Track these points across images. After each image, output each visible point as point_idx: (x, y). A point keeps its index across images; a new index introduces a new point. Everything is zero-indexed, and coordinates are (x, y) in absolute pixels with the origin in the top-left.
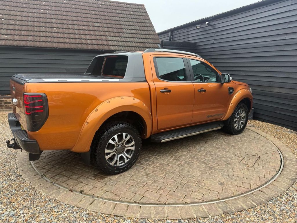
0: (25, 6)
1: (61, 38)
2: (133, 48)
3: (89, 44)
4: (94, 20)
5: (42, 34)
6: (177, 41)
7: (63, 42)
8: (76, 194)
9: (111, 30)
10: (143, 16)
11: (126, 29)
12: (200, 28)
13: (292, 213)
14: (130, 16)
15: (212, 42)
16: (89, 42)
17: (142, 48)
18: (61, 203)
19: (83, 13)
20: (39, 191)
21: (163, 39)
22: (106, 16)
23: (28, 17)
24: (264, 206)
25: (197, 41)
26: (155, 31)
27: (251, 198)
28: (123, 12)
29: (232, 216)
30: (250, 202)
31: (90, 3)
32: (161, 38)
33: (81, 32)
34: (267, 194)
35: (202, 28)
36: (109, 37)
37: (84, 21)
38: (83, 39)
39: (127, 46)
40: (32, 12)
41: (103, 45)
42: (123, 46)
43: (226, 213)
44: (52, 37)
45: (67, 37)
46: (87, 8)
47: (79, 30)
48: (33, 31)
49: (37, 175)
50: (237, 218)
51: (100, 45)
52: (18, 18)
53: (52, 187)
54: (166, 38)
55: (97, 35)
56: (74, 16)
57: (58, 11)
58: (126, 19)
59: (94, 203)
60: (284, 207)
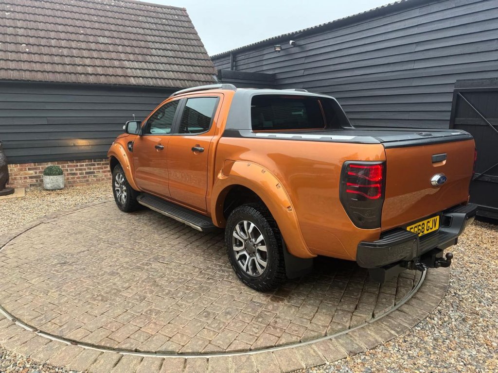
1: (35, 62)
2: (170, 80)
3: (91, 75)
4: (98, 32)
6: (244, 71)
7: (40, 69)
8: (84, 349)
9: (129, 50)
10: (185, 28)
11: (156, 49)
12: (281, 50)
13: (451, 342)
14: (162, 26)
15: (301, 73)
16: (90, 70)
17: (186, 81)
18: (57, 370)
19: (77, 20)
20: (11, 350)
21: (220, 67)
22: (120, 26)
24: (409, 335)
25: (277, 71)
26: (206, 53)
27: (388, 324)
28: (149, 20)
29: (363, 357)
30: (387, 331)
32: (216, 65)
33: (75, 52)
34: (410, 315)
35: (284, 49)
36: (126, 62)
37: (79, 34)
38: (79, 65)
39: (160, 79)
41: (116, 76)
42: (152, 78)
43: (353, 353)
44: (17, 61)
45: (48, 61)
46: (84, 11)
47: (70, 48)
49: (3, 319)
50: (371, 360)
51: (111, 76)
53: (36, 341)
54: (225, 65)
55: (104, 59)
56: (60, 25)
57: (29, 14)
58: (154, 33)
59: (121, 361)
60: (439, 334)
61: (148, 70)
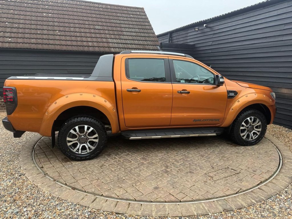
0: (28, 9)
1: (63, 40)
3: (91, 47)
4: (95, 23)
5: (45, 37)
6: (176, 43)
7: (65, 44)
8: (78, 192)
9: (111, 32)
10: (143, 19)
11: (126, 32)
12: (199, 30)
14: (130, 19)
15: (210, 43)
16: (90, 44)
18: (64, 201)
19: (85, 17)
20: (42, 189)
21: (162, 41)
22: (107, 19)
23: (32, 21)
24: (263, 204)
25: (196, 43)
26: (154, 33)
27: (251, 196)
28: (123, 15)
29: (232, 213)
30: (250, 200)
31: (91, 7)
32: (160, 40)
33: (83, 34)
34: (266, 192)
35: (200, 30)
36: (110, 39)
37: (85, 24)
38: (85, 42)
39: (127, 48)
40: (35, 16)
41: (104, 47)
42: (123, 48)
43: (226, 210)
44: (54, 40)
45: (69, 40)
46: (89, 11)
47: (80, 32)
48: (36, 34)
49: (40, 173)
50: (237, 215)
51: (101, 47)
52: (22, 21)
53: (55, 186)
54: (165, 40)
55: (98, 38)
56: (76, 20)
57: (60, 14)
58: (126, 22)
59: (96, 200)
60: (284, 205)
61: (121, 44)
